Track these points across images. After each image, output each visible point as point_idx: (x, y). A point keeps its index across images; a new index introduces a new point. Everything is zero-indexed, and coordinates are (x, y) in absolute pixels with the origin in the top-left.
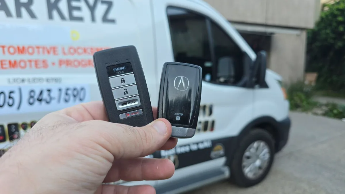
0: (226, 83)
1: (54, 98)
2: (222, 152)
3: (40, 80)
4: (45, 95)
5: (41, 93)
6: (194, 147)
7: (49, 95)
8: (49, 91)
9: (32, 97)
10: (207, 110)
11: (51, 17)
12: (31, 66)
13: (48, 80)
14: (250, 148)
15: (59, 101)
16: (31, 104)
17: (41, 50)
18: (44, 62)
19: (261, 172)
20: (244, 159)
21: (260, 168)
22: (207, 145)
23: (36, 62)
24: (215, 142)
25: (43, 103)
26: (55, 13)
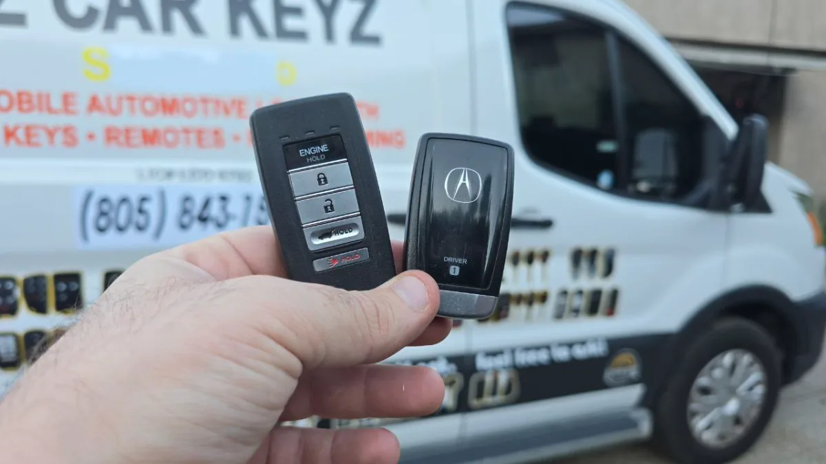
0: (653, 196)
1: (234, 217)
2: (633, 371)
3: (206, 174)
4: (215, 210)
5: (207, 204)
6: (562, 354)
7: (224, 208)
8: (224, 198)
9: (185, 212)
10: (600, 263)
11: (234, 30)
12: (188, 141)
13: (222, 175)
14: (713, 368)
15: (245, 223)
16: (184, 227)
17: (211, 106)
18: (216, 133)
19: (739, 431)
20: (694, 394)
21: (737, 420)
22: (596, 349)
23: (200, 132)
24: (616, 345)
25: (211, 227)
26: (245, 23)
